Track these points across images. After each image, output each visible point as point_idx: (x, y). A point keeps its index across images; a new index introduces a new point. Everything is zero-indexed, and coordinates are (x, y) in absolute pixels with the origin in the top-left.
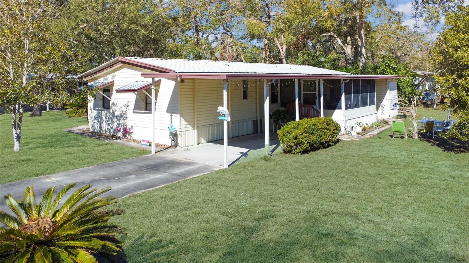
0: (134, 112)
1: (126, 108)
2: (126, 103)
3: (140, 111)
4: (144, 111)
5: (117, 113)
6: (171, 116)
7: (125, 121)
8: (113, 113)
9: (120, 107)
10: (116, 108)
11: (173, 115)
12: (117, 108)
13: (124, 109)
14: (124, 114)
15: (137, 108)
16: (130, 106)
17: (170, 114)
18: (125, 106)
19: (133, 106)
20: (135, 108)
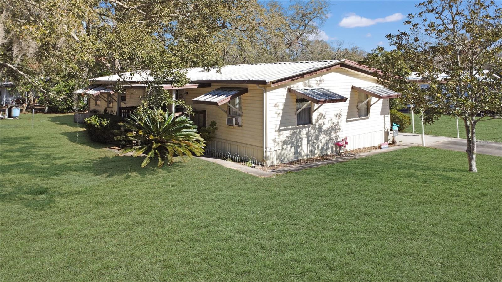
0: (347, 121)
1: (339, 118)
2: (338, 112)
3: (354, 119)
4: (357, 118)
5: (325, 127)
6: (384, 117)
7: (338, 134)
8: (320, 128)
9: (329, 119)
10: (324, 121)
11: (386, 116)
12: (326, 121)
13: (336, 120)
14: (336, 125)
15: (350, 116)
16: (342, 115)
17: (383, 116)
18: (336, 116)
19: (346, 114)
20: (349, 116)
